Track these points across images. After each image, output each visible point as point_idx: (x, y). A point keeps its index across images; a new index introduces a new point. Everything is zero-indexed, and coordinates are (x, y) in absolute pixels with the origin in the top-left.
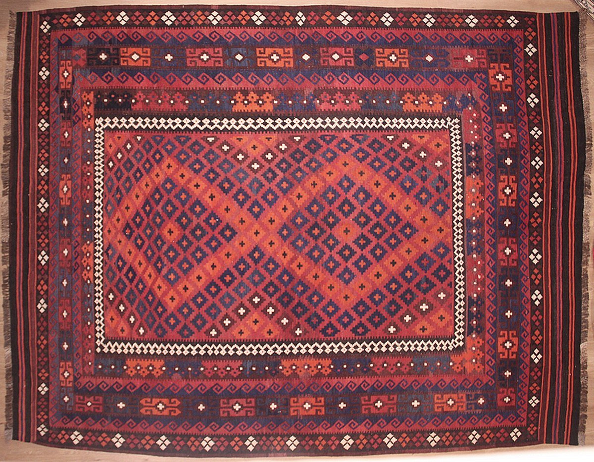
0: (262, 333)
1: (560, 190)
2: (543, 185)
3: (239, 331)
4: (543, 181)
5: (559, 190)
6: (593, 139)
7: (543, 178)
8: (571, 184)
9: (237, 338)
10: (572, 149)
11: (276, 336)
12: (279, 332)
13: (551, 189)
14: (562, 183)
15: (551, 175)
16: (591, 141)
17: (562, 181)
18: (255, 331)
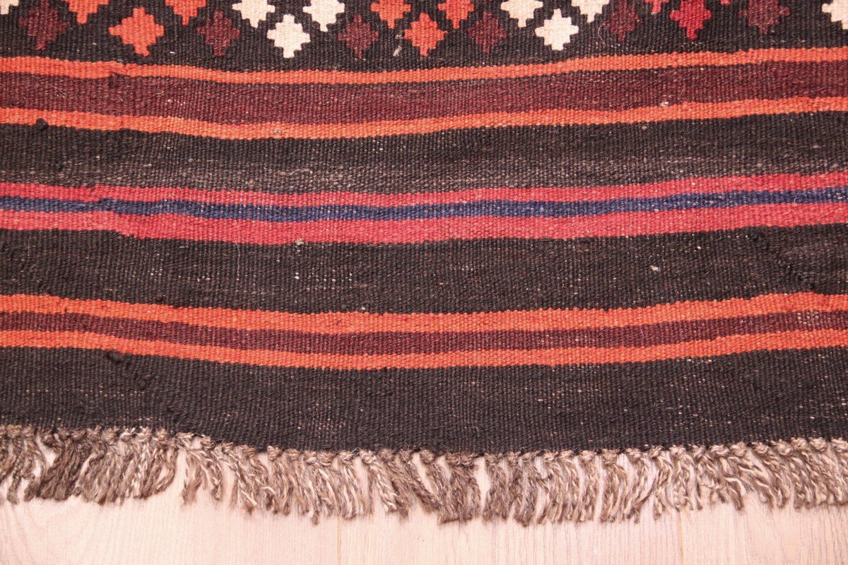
1: (38, 203)
2: (92, 56)
4: (129, 55)
5: (43, 190)
6: (509, 528)
7: (158, 54)
8: (92, 308)
10: (417, 323)
13: (55, 119)
14: (104, 222)
15: (177, 125)
16: (495, 512)
17: (126, 227)
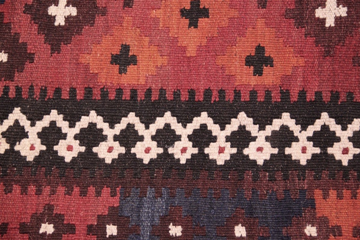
0: (220, 62)
3: (116, 50)
9: (102, 80)
11: (286, 78)
12: (301, 61)
18: (191, 52)
